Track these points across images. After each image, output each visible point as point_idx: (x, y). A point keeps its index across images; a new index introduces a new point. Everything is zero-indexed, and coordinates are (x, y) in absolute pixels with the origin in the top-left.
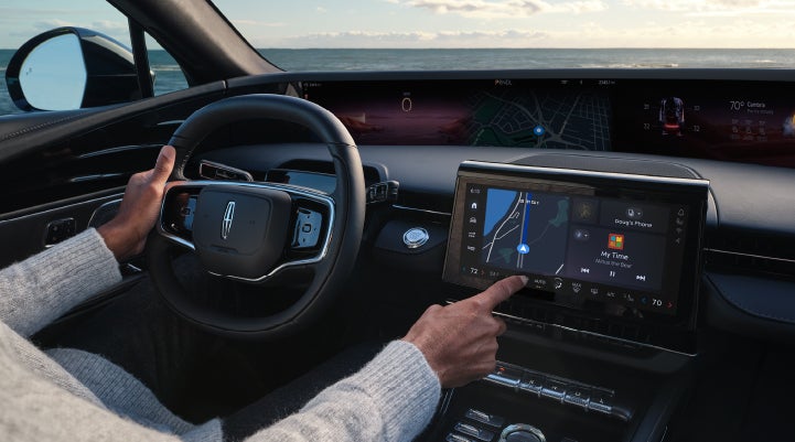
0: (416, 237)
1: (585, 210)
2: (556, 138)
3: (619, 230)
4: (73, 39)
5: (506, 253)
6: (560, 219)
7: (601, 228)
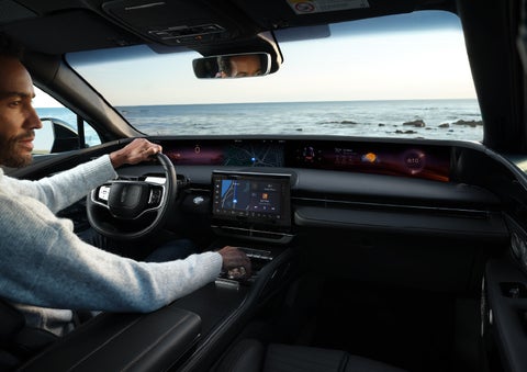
0: (198, 200)
1: (255, 186)
2: (260, 162)
3: (266, 192)
4: (49, 123)
5: (229, 204)
6: (247, 189)
7: (260, 192)
